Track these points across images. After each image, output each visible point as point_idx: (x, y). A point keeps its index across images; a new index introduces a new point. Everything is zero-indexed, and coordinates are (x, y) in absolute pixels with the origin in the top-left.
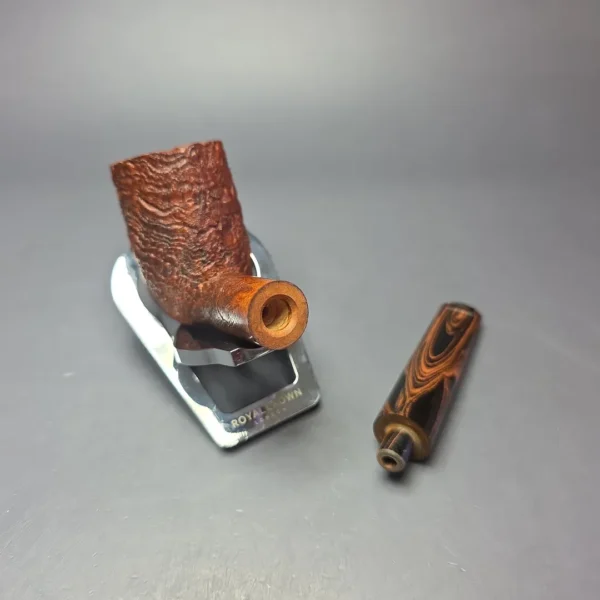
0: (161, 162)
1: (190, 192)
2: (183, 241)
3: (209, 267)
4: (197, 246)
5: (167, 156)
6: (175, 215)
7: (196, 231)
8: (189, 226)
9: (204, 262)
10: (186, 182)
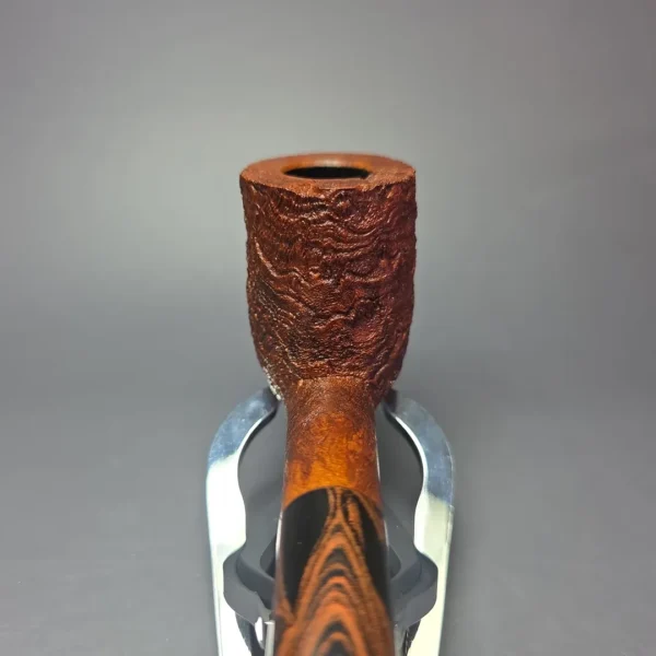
0: (289, 203)
1: (319, 258)
2: (292, 319)
3: (319, 363)
4: (308, 333)
5: (298, 198)
6: (289, 281)
7: (313, 313)
8: (304, 302)
9: (312, 354)
10: (317, 244)
